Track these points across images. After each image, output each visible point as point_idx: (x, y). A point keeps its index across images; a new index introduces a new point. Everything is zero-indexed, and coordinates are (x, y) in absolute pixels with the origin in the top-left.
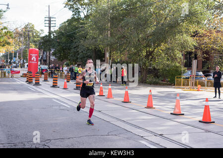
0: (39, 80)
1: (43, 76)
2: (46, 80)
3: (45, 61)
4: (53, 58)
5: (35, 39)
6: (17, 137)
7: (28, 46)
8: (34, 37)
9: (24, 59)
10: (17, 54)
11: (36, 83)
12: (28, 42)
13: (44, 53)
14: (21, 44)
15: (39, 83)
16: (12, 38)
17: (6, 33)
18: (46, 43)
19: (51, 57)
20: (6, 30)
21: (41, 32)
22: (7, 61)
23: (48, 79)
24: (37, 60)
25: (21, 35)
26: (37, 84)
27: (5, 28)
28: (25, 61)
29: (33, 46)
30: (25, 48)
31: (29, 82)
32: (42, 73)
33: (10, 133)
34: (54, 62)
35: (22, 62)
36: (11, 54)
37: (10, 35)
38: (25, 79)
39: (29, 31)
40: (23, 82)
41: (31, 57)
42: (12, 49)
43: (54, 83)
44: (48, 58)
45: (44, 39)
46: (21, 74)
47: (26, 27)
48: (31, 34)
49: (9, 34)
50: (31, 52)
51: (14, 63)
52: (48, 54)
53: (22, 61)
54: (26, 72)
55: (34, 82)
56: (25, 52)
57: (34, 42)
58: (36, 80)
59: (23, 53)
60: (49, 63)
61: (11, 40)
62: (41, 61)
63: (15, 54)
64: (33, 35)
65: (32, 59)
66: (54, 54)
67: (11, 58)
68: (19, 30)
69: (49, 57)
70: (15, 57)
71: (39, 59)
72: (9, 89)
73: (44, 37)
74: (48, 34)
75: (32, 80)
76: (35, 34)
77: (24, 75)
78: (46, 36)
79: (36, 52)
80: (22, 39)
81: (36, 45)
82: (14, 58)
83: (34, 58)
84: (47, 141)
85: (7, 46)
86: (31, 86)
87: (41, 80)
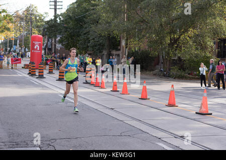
0: (43, 72)
1: (48, 67)
2: (50, 72)
3: (50, 49)
4: (59, 46)
5: (39, 24)
6: (19, 135)
7: (30, 32)
8: (37, 21)
9: (26, 48)
10: (18, 41)
11: (39, 75)
12: (30, 27)
13: (48, 41)
14: (22, 30)
15: (43, 75)
16: (12, 22)
17: (5, 17)
18: (51, 28)
19: (57, 45)
20: (5, 14)
21: (45, 15)
22: (6, 50)
23: (54, 71)
24: (41, 49)
25: (22, 19)
26: (41, 76)
27: (4, 11)
28: (27, 50)
29: (36, 32)
30: (27, 33)
31: (32, 74)
32: (47, 64)
33: (11, 131)
34: (61, 51)
35: (23, 51)
36: (10, 41)
37: (10, 20)
38: (27, 71)
39: (31, 14)
40: (25, 73)
41: (33, 45)
42: (12, 35)
43: (60, 75)
44: (53, 46)
45: (49, 23)
46: (22, 65)
47: (27, 10)
48: (33, 17)
49: (8, 18)
50: (34, 39)
51: (15, 51)
52: (53, 41)
53: (23, 49)
54: (28, 63)
55: (37, 74)
56: (26, 40)
57: (38, 27)
58: (39, 72)
59: (25, 40)
60: (55, 51)
61: (10, 25)
62: (45, 49)
63: (16, 41)
64: (36, 18)
65: (35, 48)
66: (60, 42)
67: (11, 47)
68: (20, 13)
69: (55, 45)
70: (16, 44)
71: (43, 47)
72: (10, 83)
73: (48, 22)
74: (53, 18)
75: (35, 72)
76: (38, 18)
77: (26, 67)
78: (52, 20)
79: (39, 40)
80: (23, 23)
81: (39, 31)
82: (14, 46)
83: (37, 46)
84: (52, 141)
85: (6, 32)
86: (34, 79)
87: (46, 72)
